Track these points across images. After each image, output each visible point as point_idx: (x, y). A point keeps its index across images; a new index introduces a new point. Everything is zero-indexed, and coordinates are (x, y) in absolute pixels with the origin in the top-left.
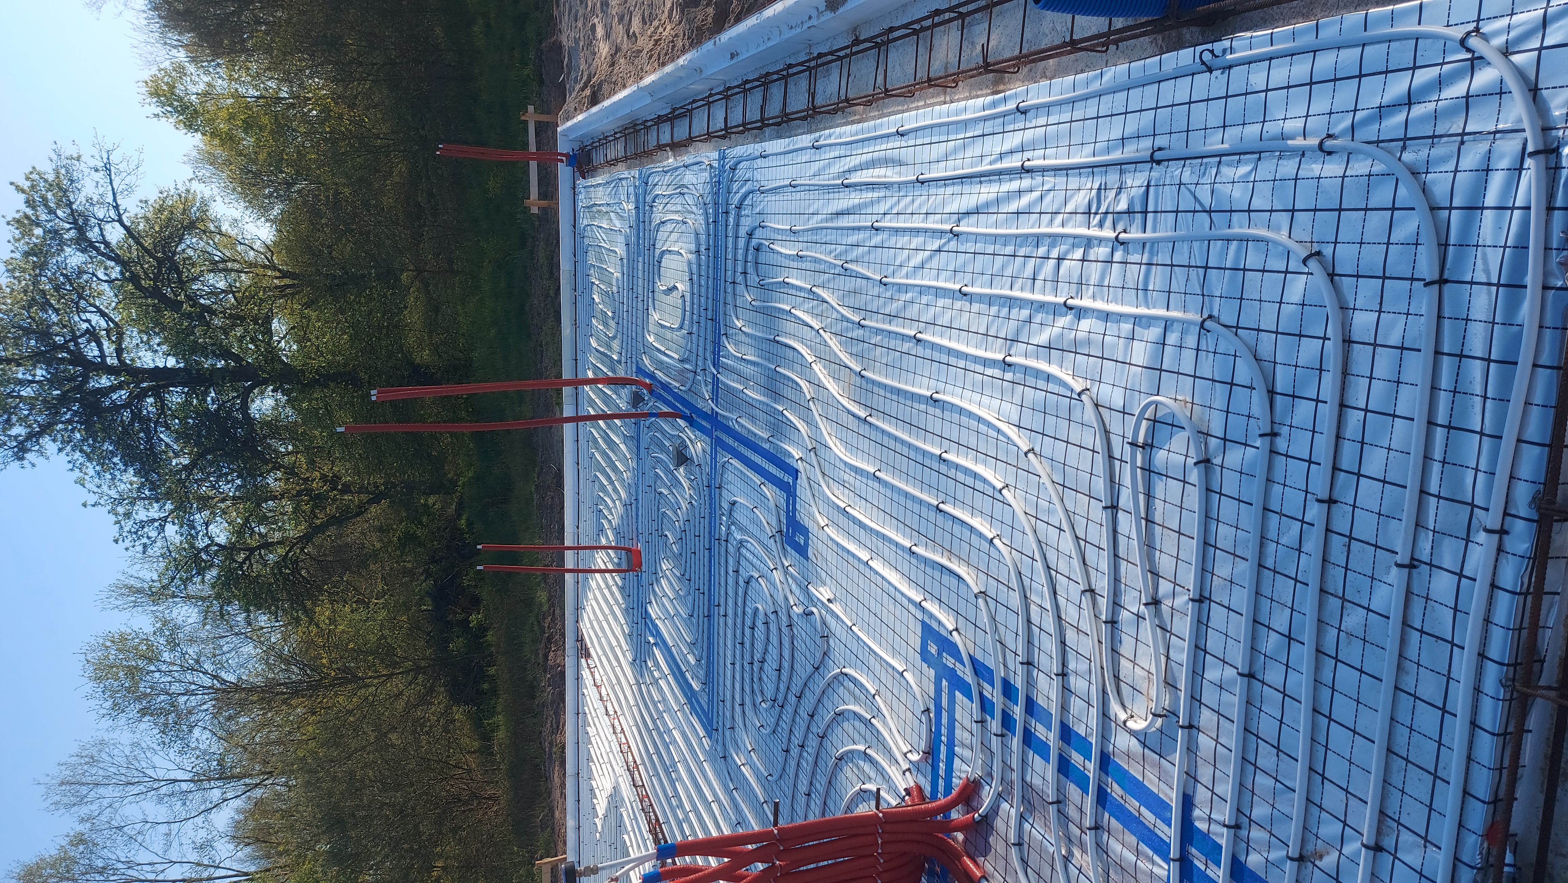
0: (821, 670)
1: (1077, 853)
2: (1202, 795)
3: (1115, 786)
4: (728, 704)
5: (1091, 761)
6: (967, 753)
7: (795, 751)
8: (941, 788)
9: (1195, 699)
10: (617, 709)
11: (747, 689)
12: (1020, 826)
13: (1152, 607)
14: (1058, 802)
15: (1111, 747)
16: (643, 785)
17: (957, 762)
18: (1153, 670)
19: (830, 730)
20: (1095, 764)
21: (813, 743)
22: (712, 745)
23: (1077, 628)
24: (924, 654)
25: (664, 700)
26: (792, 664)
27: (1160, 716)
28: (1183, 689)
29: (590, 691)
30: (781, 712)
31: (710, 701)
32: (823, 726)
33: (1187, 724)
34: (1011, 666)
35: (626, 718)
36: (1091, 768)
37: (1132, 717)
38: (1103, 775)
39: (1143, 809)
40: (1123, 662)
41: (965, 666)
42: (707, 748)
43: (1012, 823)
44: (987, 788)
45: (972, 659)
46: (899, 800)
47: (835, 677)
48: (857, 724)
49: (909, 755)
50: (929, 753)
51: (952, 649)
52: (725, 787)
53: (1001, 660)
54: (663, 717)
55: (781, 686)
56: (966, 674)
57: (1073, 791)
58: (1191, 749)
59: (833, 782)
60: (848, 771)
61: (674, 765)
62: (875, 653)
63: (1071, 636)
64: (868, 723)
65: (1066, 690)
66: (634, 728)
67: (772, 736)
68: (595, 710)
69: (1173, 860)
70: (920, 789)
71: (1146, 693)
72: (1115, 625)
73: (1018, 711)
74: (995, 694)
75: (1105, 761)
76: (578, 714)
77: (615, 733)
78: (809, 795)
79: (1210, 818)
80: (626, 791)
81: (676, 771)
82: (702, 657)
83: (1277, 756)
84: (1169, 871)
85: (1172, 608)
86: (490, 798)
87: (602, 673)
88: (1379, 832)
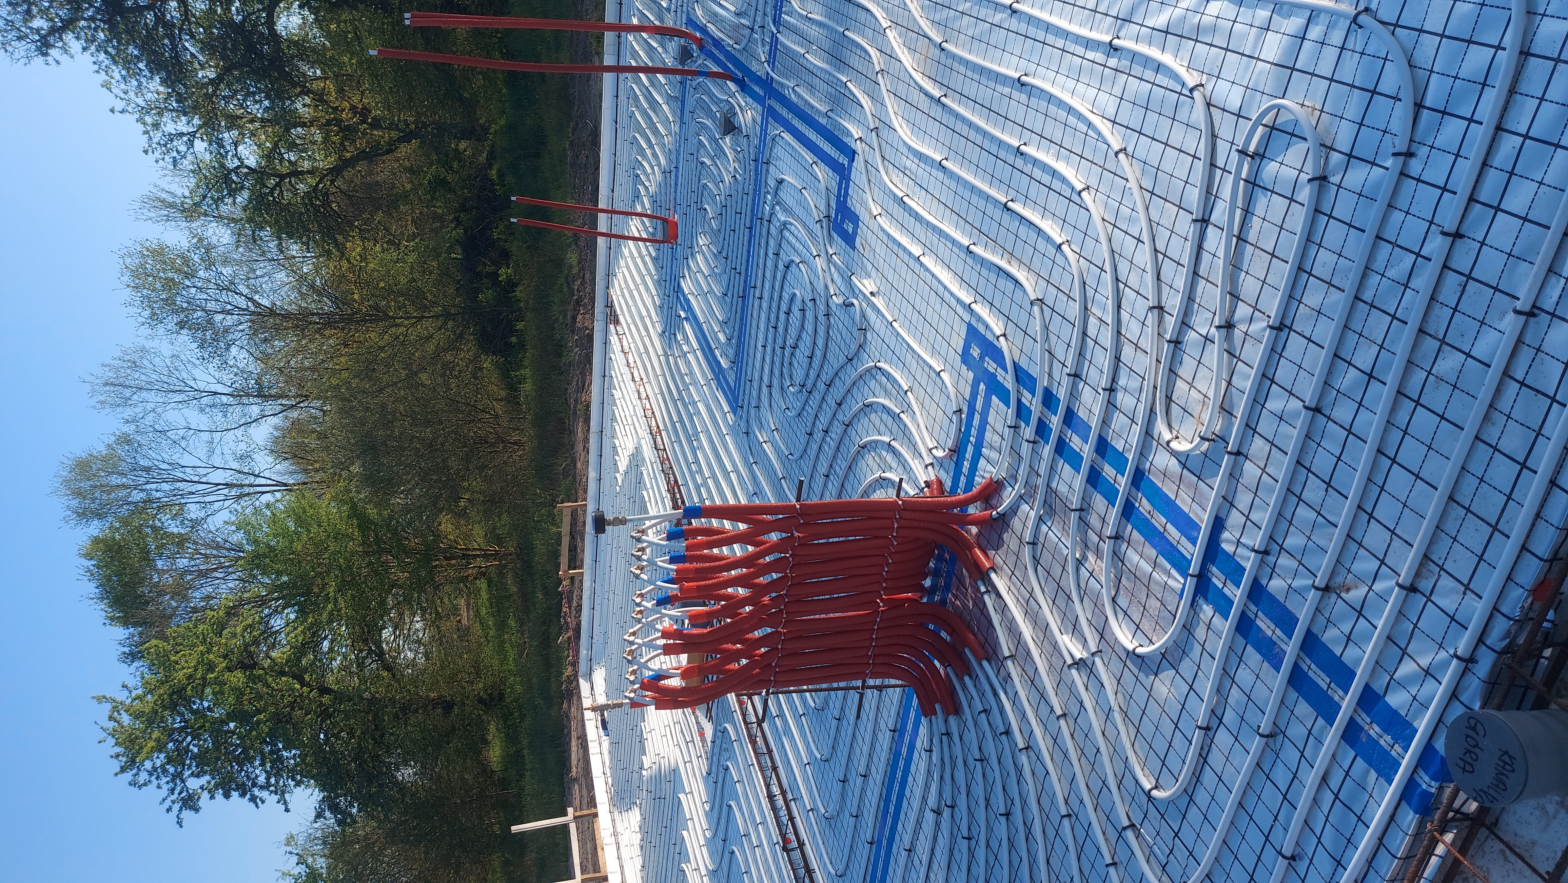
0: (855, 361)
1: (1091, 557)
2: (1235, 519)
3: (1144, 501)
4: (755, 384)
5: (1123, 476)
6: (994, 455)
7: (818, 435)
8: (962, 484)
9: (1250, 427)
10: (644, 376)
11: (777, 372)
12: (1037, 528)
13: (1224, 330)
14: (1081, 510)
15: (1148, 464)
16: (664, 448)
17: (982, 462)
18: (1211, 394)
19: (856, 420)
20: (1127, 479)
21: (837, 430)
22: (736, 421)
23: (1136, 345)
24: (965, 356)
25: (691, 373)
26: (825, 353)
27: (1208, 440)
28: (1239, 416)
29: (617, 358)
30: (809, 397)
31: (738, 379)
32: (849, 416)
33: (1235, 450)
34: (1056, 376)
35: (651, 385)
36: (1123, 482)
37: (1177, 438)
38: (1134, 490)
39: (1169, 526)
40: (1180, 384)
41: (1007, 372)
42: (731, 423)
43: (1030, 524)
44: (1010, 489)
45: (1016, 366)
46: (917, 491)
47: (868, 370)
48: (885, 416)
49: (934, 451)
50: (955, 451)
51: (997, 355)
52: (743, 459)
53: (1047, 370)
54: (688, 389)
55: (811, 372)
56: (1008, 380)
57: (1099, 502)
58: (1234, 475)
59: (853, 468)
60: (870, 459)
61: (696, 434)
62: (913, 350)
63: (1127, 351)
64: (896, 417)
65: (1111, 405)
66: (659, 397)
67: (796, 419)
68: (622, 375)
69: (1191, 575)
70: (940, 483)
71: (1197, 416)
72: (1179, 345)
73: (1055, 421)
74: (1034, 403)
75: (1139, 477)
76: (604, 376)
77: (640, 398)
78: (827, 476)
79: (1239, 541)
80: (648, 452)
81: (698, 440)
82: (732, 336)
83: (1327, 491)
84: (1184, 585)
85: (1246, 334)
86: (515, 443)
87: (630, 341)
88: (1418, 574)
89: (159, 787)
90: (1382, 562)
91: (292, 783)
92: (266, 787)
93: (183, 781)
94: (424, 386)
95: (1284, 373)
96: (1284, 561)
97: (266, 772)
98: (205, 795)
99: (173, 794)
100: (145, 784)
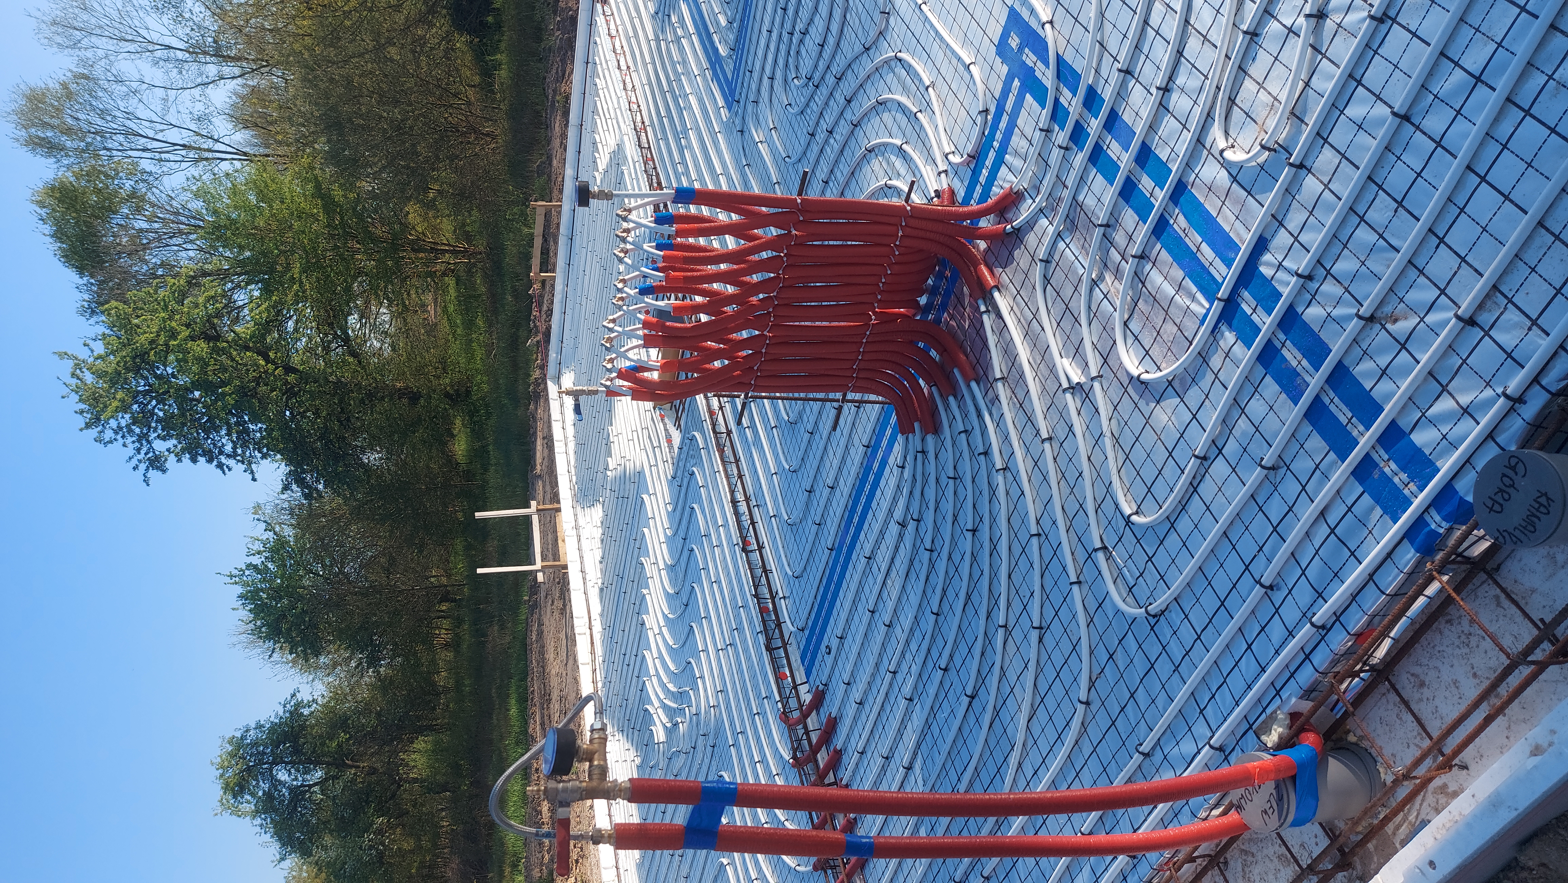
0: (872, 52)
1: (1109, 278)
2: (1282, 239)
3: (1181, 218)
4: (756, 75)
5: (1162, 190)
6: (1017, 163)
7: (821, 137)
8: (976, 195)
9: (1321, 137)
10: (631, 64)
11: (781, 62)
12: (1054, 245)
13: (1313, 21)
14: (1107, 226)
15: (1194, 176)
16: (649, 147)
17: (1004, 170)
18: (1283, 97)
19: (866, 119)
20: (1167, 192)
21: (843, 129)
22: (731, 117)
23: (1205, 37)
24: (1002, 48)
25: (684, 62)
26: (839, 41)
27: (1269, 149)
28: (1311, 124)
29: (603, 42)
30: (814, 92)
31: (736, 69)
32: (859, 113)
33: (1298, 163)
34: (1104, 73)
35: (639, 75)
36: (1160, 196)
37: (1233, 147)
38: (1171, 204)
39: (1205, 247)
40: (1248, 84)
41: (1048, 66)
42: (725, 119)
43: (1046, 241)
44: (1030, 201)
45: (1059, 59)
46: (925, 201)
47: (887, 62)
48: (899, 116)
49: (950, 157)
50: (973, 157)
51: (1038, 45)
52: (737, 161)
53: (1094, 65)
54: (680, 80)
55: (821, 63)
56: (1047, 76)
57: (1129, 217)
58: (1290, 192)
59: (856, 175)
60: (876, 164)
61: (685, 130)
62: (942, 39)
63: (1193, 44)
64: (912, 117)
65: (1162, 107)
66: (647, 87)
67: (798, 117)
68: (607, 62)
69: (1219, 300)
70: (952, 192)
71: (1260, 122)
72: (1255, 39)
73: (1094, 125)
74: (1073, 103)
75: (1179, 191)
76: (587, 63)
77: (625, 89)
78: (826, 182)
79: (1280, 264)
80: (631, 151)
81: (687, 138)
82: (734, 19)
83: (1396, 211)
84: (1209, 310)
85: (1339, 25)
86: (488, 135)
87: (618, 22)
88: (1481, 307)
89: (124, 445)
90: (1443, 292)
91: (259, 455)
92: (233, 455)
93: (149, 442)
94: (392, 60)
95: (1376, 73)
96: (1329, 288)
97: (233, 441)
98: (172, 458)
99: (139, 453)
100: (111, 442)
